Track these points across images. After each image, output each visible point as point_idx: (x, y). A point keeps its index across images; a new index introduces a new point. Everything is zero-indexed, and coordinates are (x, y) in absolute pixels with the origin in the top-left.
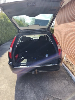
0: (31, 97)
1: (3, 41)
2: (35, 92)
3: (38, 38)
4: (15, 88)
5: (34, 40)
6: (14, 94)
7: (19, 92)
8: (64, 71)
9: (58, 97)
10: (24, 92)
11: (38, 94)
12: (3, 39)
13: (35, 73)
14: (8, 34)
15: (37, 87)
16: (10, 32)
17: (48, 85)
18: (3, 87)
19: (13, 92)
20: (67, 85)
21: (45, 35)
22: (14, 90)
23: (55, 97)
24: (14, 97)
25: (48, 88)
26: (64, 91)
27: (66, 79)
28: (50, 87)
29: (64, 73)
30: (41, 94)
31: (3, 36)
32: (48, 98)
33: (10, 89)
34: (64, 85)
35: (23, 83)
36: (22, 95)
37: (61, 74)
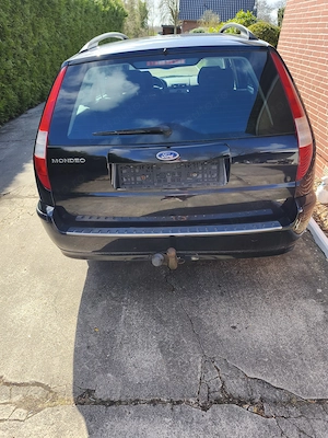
0: (146, 365)
1: (26, 93)
2: (161, 347)
3: (194, 81)
4: (75, 319)
5: (172, 91)
6: (73, 346)
7: (93, 340)
8: (308, 252)
9: (267, 374)
10: (115, 339)
11: (174, 356)
12: (28, 83)
13: (166, 260)
14: (47, 58)
15: (174, 324)
16: (55, 49)
17: (227, 315)
18: (23, 313)
19: (67, 338)
20: (318, 324)
21: (227, 63)
22: (73, 328)
23: (253, 376)
24: (72, 361)
25: (223, 331)
26: (300, 349)
27: (318, 297)
28: (234, 327)
29: (307, 263)
30: (190, 357)
31: (25, 67)
32: (223, 377)
33: (55, 325)
34: (301, 324)
35: (113, 299)
36: (106, 354)
37: (294, 266)
